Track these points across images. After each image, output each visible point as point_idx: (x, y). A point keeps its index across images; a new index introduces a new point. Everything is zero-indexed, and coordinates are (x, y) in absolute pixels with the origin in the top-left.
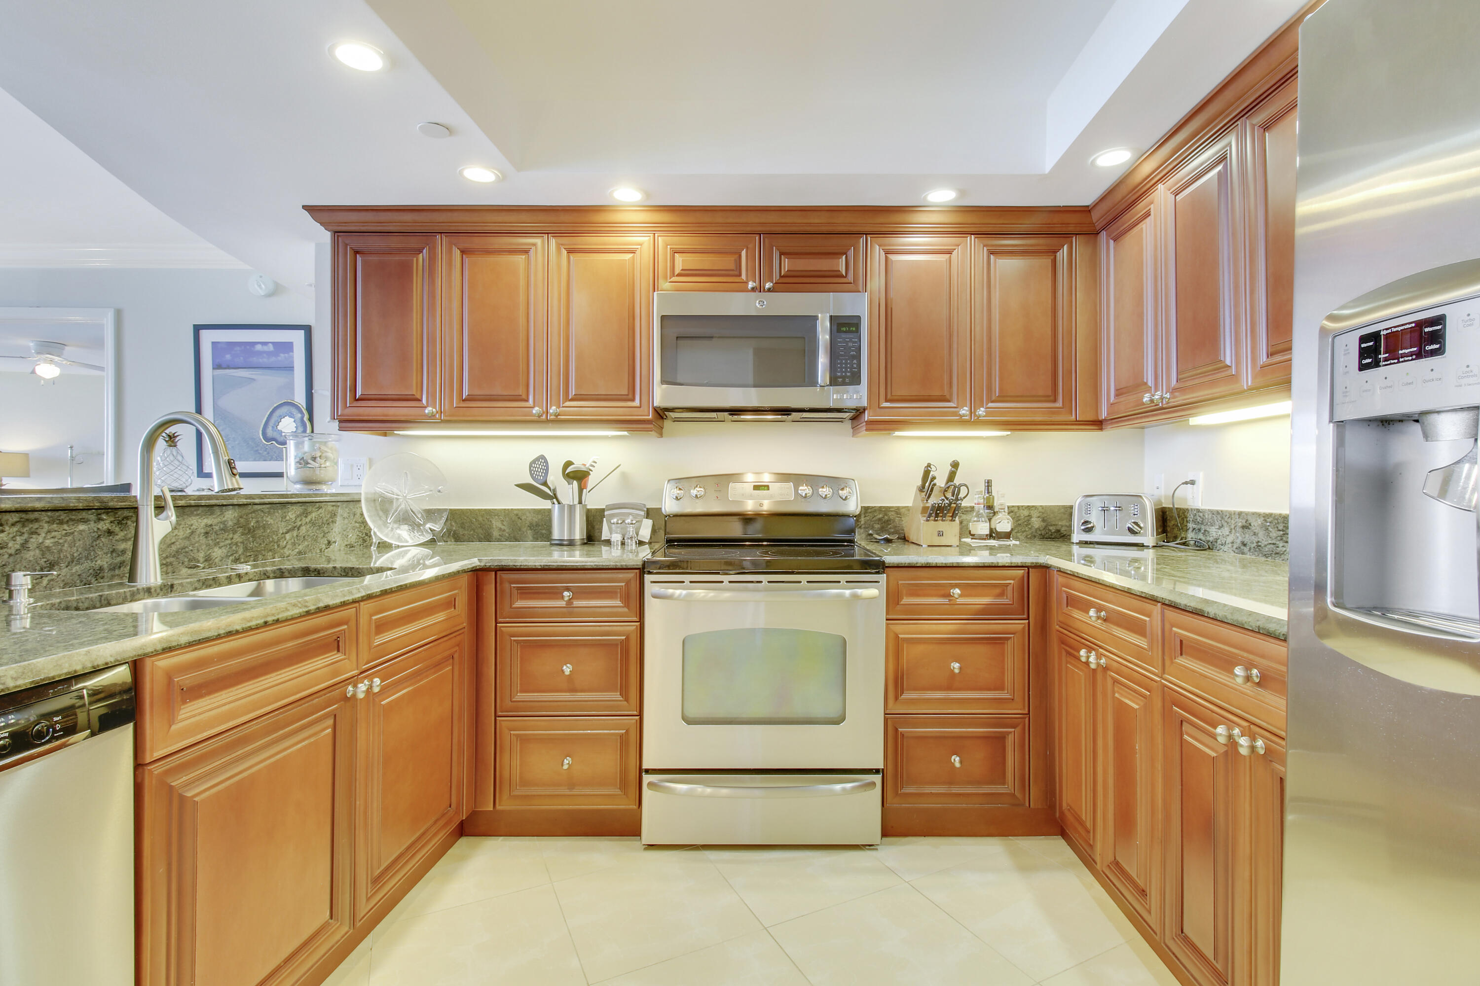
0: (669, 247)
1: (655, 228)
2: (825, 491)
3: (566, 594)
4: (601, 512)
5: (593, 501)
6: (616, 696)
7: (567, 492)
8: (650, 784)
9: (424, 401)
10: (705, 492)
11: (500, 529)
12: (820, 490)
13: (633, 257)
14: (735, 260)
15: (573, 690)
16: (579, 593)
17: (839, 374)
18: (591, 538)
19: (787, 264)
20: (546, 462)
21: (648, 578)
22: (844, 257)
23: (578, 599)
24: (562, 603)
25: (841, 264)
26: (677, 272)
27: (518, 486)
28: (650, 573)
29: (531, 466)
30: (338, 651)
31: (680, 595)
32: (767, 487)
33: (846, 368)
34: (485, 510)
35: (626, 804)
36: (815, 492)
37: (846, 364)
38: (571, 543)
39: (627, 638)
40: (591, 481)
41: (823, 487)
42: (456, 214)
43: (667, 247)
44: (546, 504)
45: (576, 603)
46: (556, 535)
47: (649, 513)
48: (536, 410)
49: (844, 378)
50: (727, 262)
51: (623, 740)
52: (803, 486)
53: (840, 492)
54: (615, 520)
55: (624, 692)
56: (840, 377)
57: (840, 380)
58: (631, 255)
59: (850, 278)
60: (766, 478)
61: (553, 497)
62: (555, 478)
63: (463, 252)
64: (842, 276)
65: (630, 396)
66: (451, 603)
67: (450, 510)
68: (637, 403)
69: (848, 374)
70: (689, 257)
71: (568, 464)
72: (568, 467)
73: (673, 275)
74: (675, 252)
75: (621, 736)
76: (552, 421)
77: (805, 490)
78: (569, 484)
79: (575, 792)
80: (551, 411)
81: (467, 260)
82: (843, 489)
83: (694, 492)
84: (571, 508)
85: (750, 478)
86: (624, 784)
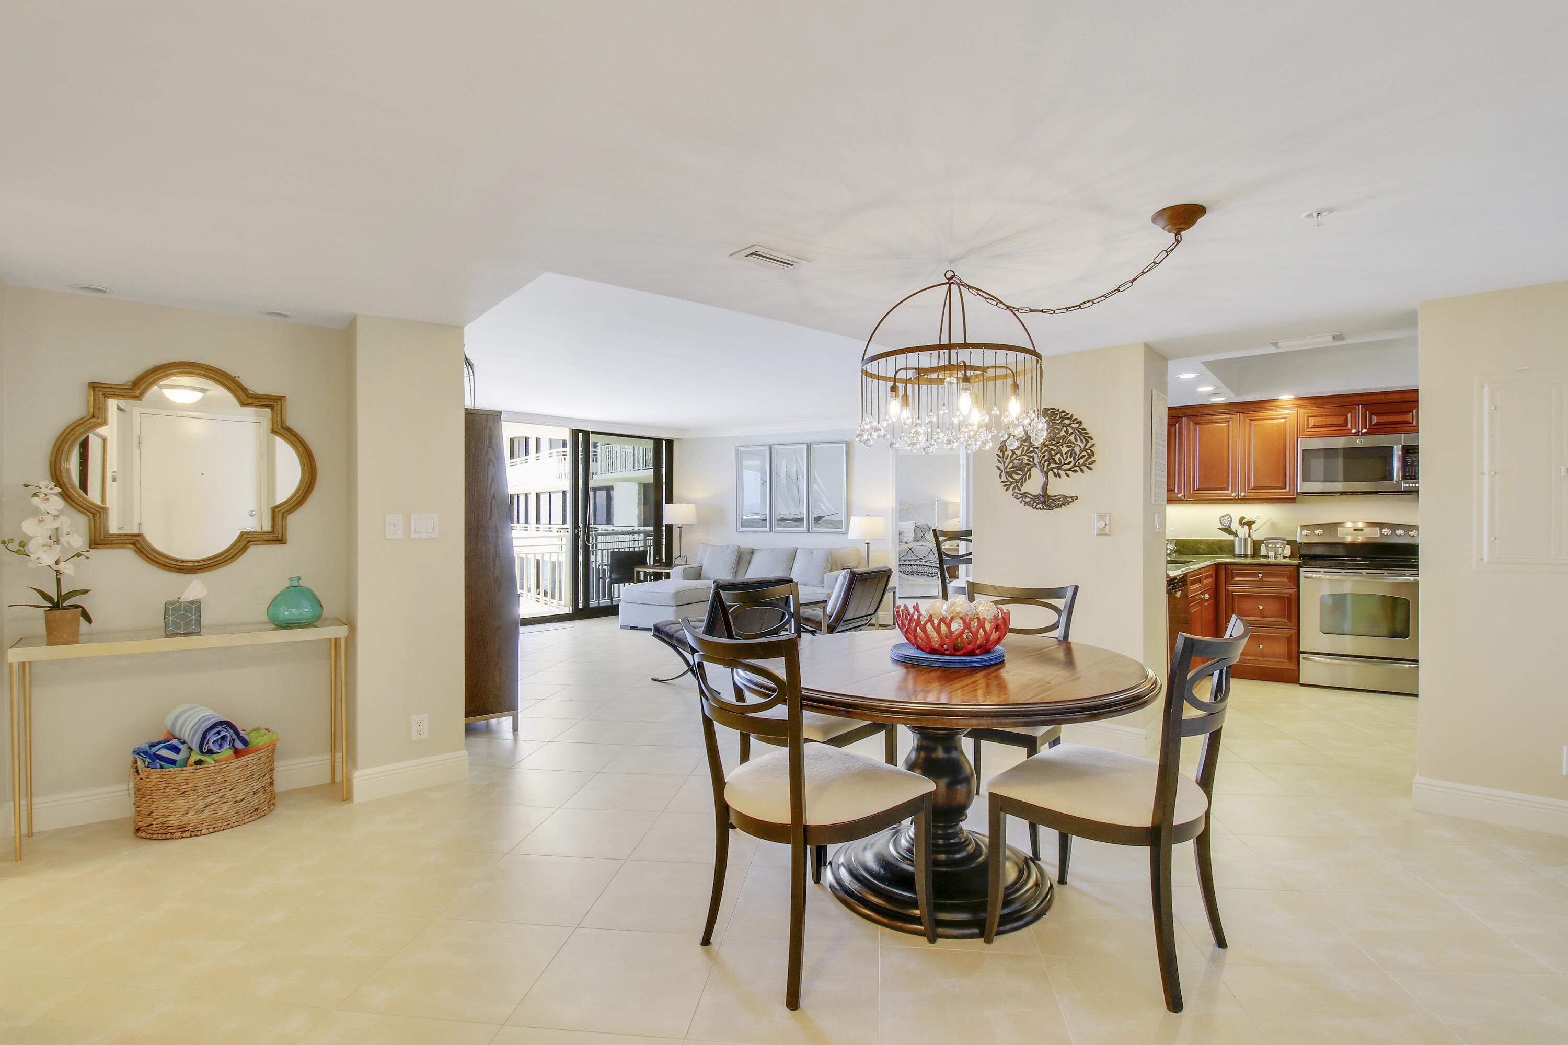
0: (1306, 415)
1: (1297, 407)
2: (1400, 532)
3: (1260, 575)
4: (1262, 542)
5: (1256, 536)
6: (1285, 620)
7: (1243, 532)
8: (1304, 658)
9: (1176, 491)
10: (1323, 532)
11: (1203, 549)
12: (1396, 531)
13: (1286, 421)
14: (1344, 419)
15: (1263, 616)
16: (1265, 575)
17: (1407, 474)
18: (1256, 553)
19: (1375, 419)
20: (1230, 516)
21: (1301, 569)
22: (1411, 413)
23: (1265, 578)
24: (1258, 579)
25: (1409, 417)
26: (1310, 427)
27: (1218, 529)
28: (1302, 567)
29: (1220, 518)
30: (1200, 582)
31: (1316, 577)
32: (1362, 530)
33: (1412, 471)
34: (1195, 540)
35: (1292, 666)
36: (1393, 532)
37: (1412, 469)
38: (1246, 556)
39: (1291, 596)
40: (1254, 527)
41: (1398, 530)
42: (1195, 409)
43: (1304, 415)
44: (1231, 537)
45: (1264, 579)
46: (1237, 552)
47: (1289, 543)
48: (1234, 494)
49: (1410, 476)
50: (1340, 420)
51: (1289, 640)
52: (1385, 529)
53: (1410, 532)
54: (1271, 545)
55: (1289, 617)
56: (1408, 476)
57: (1408, 477)
58: (1284, 420)
59: (1414, 424)
60: (1360, 525)
61: (1236, 535)
62: (1235, 526)
63: (1196, 424)
64: (1411, 423)
65: (1284, 487)
66: (1210, 576)
67: (1177, 540)
68: (1287, 490)
69: (1413, 474)
70: (1317, 419)
71: (1242, 518)
72: (1243, 520)
73: (1308, 428)
74: (1309, 417)
75: (1288, 637)
76: (1241, 499)
77: (1386, 531)
78: (1242, 527)
79: (1266, 659)
80: (1242, 495)
81: (1198, 428)
82: (1411, 531)
83: (1316, 532)
84: (1246, 539)
85: (1349, 525)
86: (1290, 658)
